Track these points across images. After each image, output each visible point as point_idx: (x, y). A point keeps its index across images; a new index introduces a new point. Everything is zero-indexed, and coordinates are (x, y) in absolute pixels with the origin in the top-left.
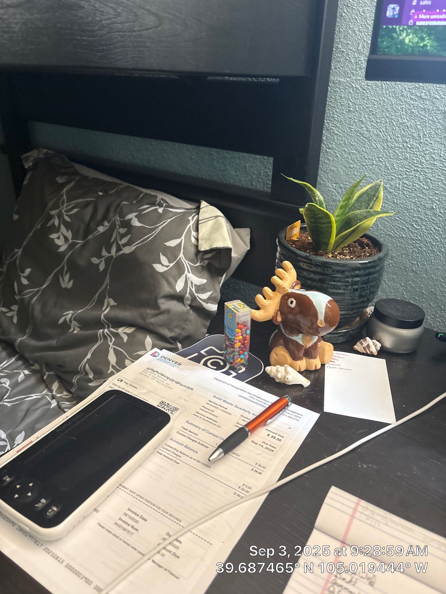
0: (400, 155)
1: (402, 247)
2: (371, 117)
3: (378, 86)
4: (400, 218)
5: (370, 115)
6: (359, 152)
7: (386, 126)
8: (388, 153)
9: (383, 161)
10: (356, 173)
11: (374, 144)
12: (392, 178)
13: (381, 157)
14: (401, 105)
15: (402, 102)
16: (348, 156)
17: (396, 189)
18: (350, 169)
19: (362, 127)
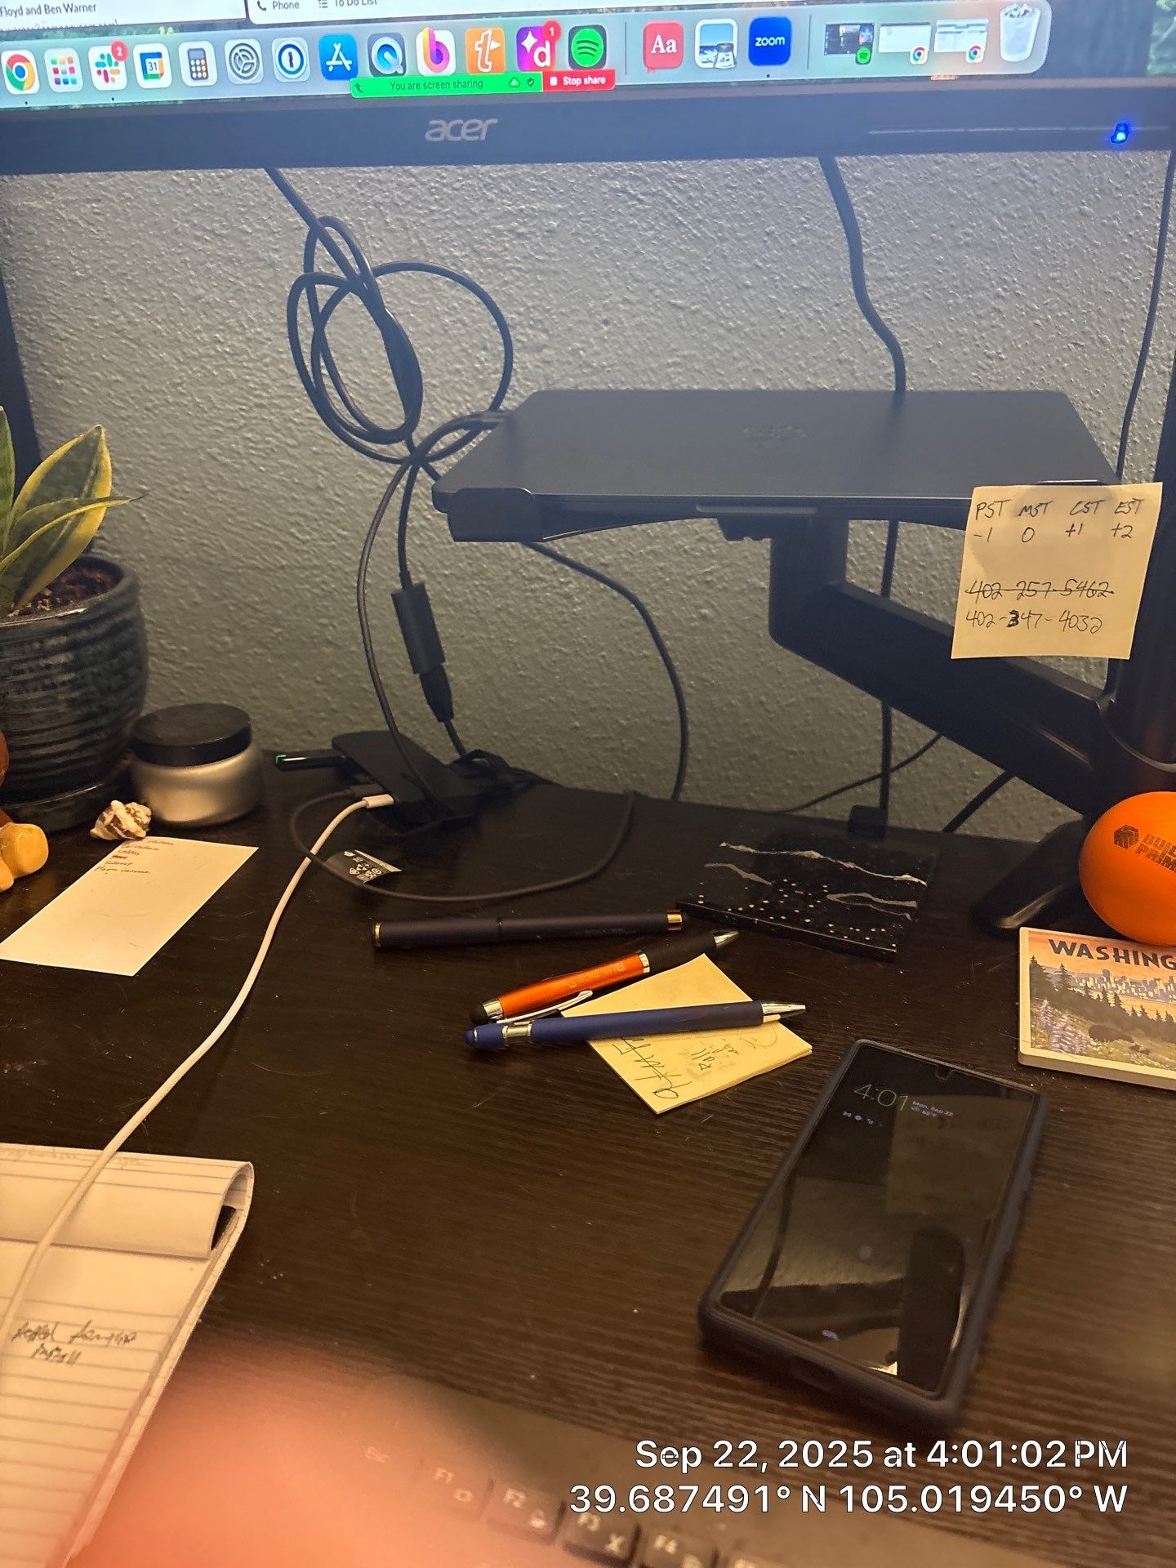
0: (215, 373)
1: (288, 591)
2: (126, 289)
3: (117, 214)
4: (265, 524)
5: (124, 285)
6: (129, 378)
7: (165, 308)
8: (190, 372)
9: (183, 391)
10: (137, 429)
11: (156, 353)
12: (217, 431)
13: (180, 384)
14: (179, 254)
15: (180, 247)
16: (107, 389)
17: (235, 455)
18: (122, 422)
19: (117, 316)
